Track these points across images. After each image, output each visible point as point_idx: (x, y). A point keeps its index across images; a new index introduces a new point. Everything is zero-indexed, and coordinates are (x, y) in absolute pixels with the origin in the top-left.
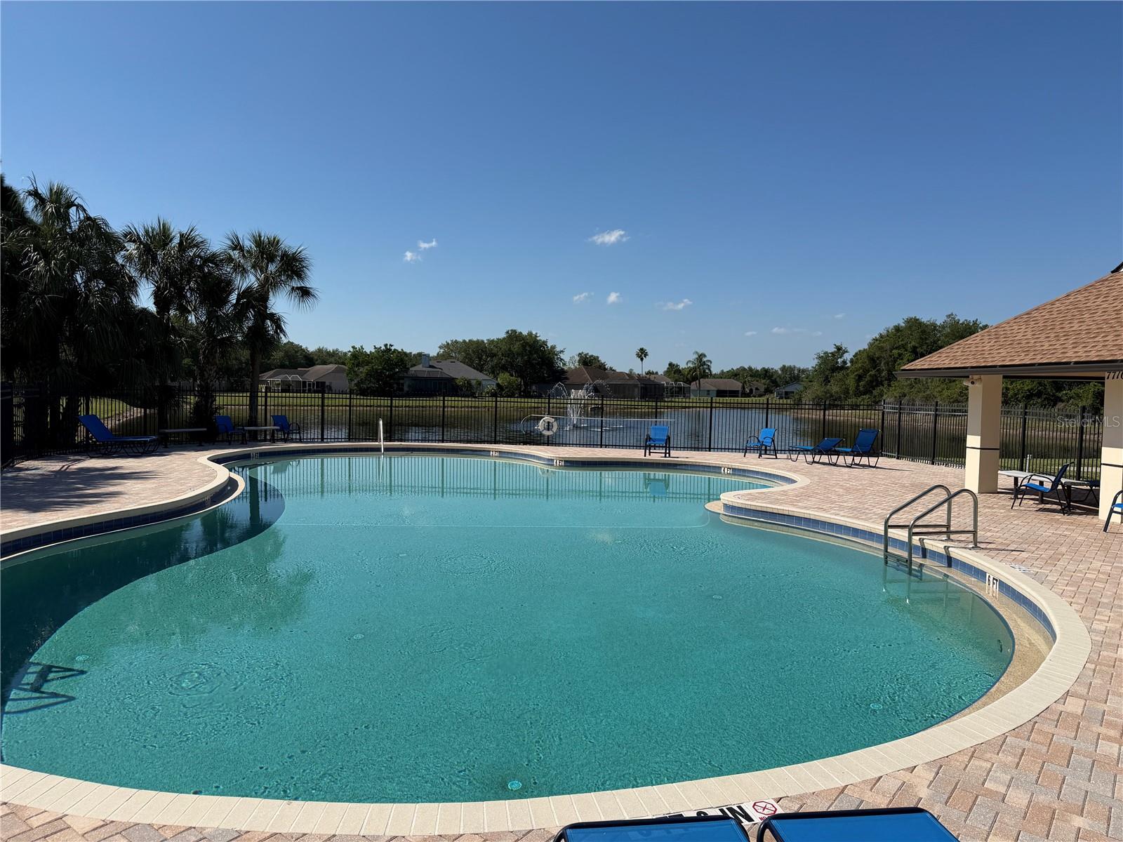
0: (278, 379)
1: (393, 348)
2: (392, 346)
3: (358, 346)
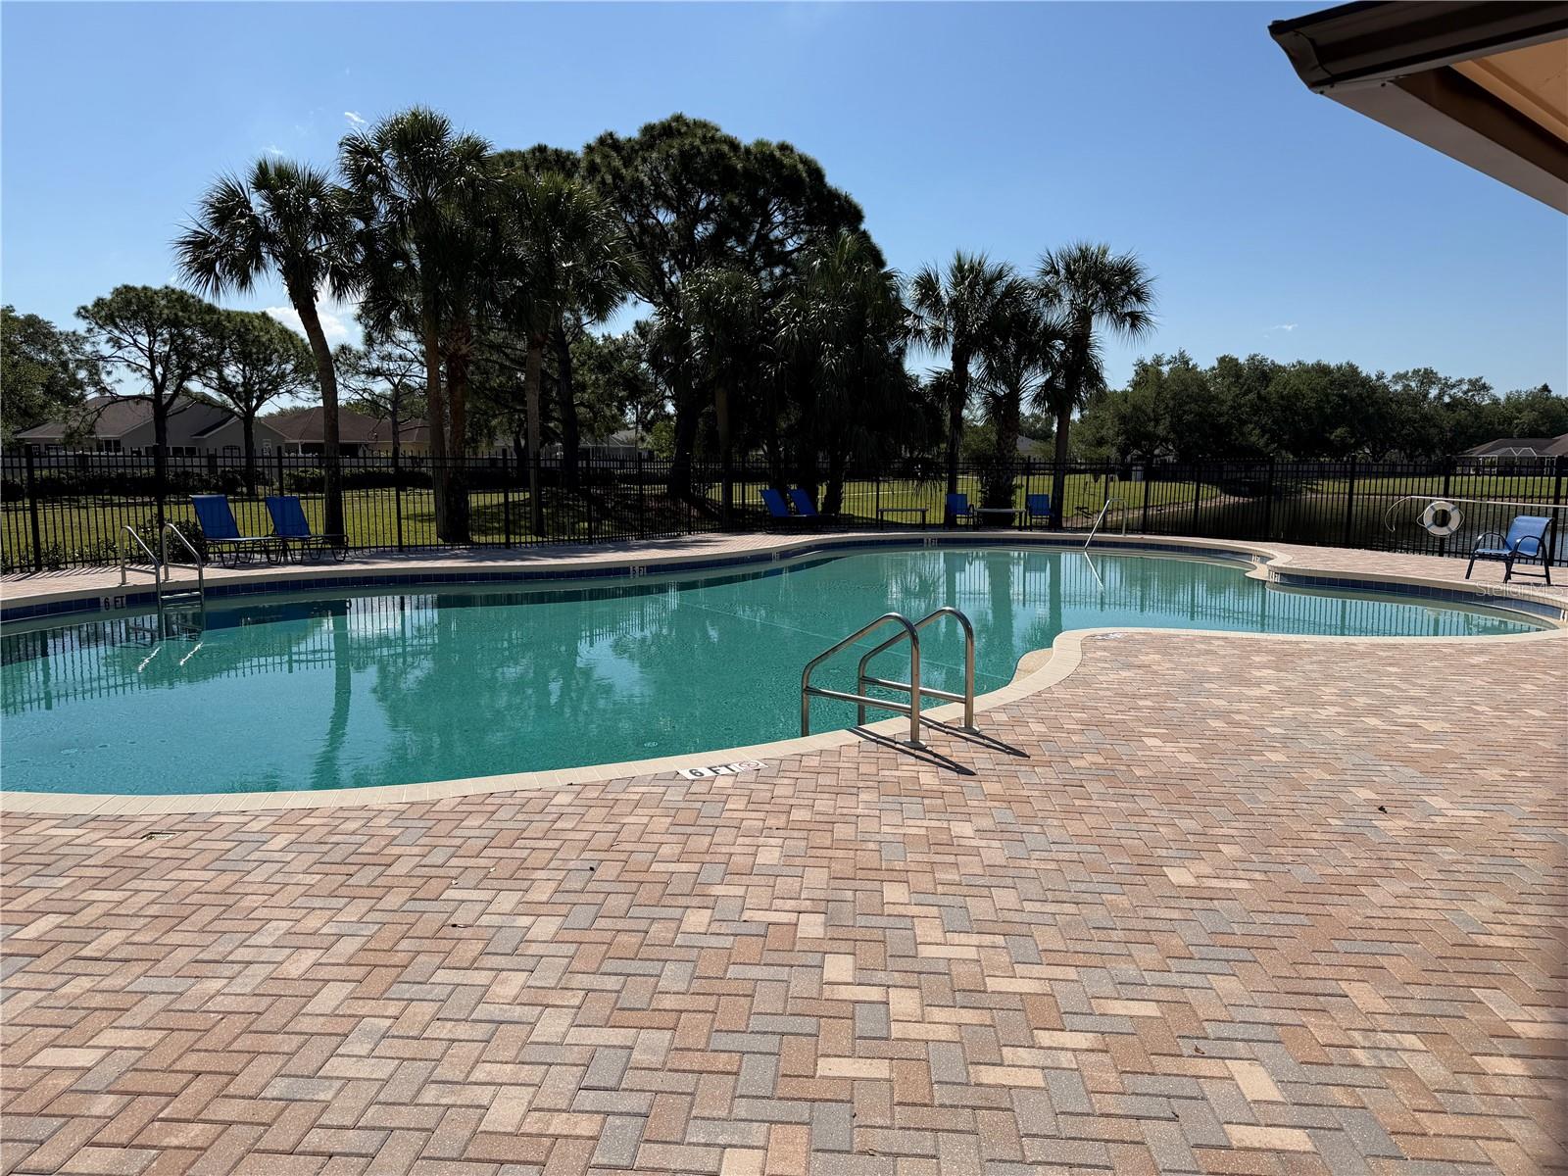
0: (1495, 455)
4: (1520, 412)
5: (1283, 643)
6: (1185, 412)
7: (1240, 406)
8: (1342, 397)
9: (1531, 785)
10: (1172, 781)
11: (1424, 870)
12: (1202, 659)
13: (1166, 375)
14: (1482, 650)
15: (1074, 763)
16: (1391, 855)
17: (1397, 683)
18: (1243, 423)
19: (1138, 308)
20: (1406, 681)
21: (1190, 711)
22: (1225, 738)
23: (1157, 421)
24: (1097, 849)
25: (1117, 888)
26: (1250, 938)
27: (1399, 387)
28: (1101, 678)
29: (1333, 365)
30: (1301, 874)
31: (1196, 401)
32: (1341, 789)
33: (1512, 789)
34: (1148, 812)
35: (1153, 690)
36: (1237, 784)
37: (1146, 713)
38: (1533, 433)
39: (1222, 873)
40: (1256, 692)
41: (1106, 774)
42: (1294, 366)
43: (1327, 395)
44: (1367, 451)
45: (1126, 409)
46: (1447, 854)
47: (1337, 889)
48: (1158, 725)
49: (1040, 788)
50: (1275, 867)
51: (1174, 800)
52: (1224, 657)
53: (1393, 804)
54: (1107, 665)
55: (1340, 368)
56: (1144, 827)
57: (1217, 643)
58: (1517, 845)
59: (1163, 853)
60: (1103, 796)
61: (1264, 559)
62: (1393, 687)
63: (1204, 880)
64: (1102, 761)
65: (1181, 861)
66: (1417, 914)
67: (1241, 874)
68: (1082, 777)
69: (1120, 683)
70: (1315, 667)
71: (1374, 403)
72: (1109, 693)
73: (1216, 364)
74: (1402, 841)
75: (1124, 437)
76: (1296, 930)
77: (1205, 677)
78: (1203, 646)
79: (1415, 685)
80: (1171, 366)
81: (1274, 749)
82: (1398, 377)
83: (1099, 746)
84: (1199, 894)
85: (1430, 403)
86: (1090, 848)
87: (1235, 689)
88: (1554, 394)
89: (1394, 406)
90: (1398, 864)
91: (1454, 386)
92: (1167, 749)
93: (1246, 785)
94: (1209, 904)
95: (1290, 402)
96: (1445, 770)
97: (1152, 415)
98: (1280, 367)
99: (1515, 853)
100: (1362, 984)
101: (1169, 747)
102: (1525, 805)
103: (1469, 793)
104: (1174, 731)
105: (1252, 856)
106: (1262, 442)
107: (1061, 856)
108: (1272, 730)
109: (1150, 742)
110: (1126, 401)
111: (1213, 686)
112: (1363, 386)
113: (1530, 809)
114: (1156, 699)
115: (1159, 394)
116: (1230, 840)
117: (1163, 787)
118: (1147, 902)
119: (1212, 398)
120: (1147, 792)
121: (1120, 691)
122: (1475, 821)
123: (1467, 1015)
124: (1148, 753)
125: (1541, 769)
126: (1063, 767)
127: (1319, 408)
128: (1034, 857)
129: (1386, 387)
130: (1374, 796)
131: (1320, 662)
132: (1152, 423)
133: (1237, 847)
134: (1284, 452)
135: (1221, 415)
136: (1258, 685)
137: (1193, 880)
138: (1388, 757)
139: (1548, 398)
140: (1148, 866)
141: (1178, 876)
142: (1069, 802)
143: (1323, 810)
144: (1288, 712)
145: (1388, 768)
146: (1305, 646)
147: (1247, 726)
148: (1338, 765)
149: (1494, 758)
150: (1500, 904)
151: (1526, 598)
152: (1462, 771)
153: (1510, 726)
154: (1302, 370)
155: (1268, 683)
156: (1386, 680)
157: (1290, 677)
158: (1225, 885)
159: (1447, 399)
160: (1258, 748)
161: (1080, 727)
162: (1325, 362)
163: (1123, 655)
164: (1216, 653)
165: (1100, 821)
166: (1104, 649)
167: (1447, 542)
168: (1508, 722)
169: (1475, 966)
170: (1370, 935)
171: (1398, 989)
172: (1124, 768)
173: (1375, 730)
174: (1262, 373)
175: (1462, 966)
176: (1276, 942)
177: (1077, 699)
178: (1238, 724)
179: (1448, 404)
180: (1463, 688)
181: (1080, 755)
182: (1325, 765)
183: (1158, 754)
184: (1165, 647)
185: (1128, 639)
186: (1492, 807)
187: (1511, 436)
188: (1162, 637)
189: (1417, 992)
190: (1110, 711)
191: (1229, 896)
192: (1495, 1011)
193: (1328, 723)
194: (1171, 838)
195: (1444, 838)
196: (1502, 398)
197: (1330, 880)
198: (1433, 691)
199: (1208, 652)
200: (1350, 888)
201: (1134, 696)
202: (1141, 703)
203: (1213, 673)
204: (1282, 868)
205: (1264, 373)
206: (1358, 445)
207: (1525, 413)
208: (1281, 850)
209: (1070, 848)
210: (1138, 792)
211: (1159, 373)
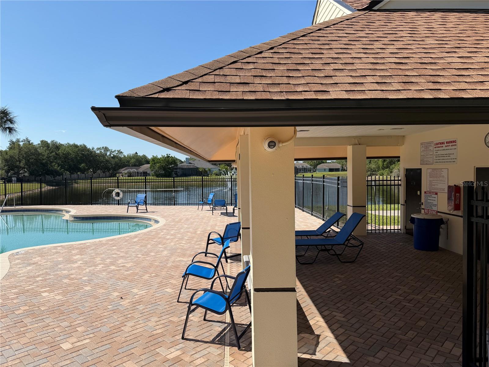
0: (126, 171)
1: (170, 156)
2: (170, 155)
3: (155, 156)
4: (131, 160)
5: (81, 244)
6: (30, 159)
7: (50, 157)
8: (83, 154)
9: (156, 278)
10: (55, 308)
11: (137, 315)
12: (55, 256)
13: (22, 146)
14: (136, 237)
15: (17, 313)
16: (127, 313)
17: (116, 252)
18: (52, 162)
19: (11, 126)
20: (118, 251)
21: (56, 278)
22: (70, 285)
23: (20, 162)
24: (34, 347)
25: (45, 360)
26: (94, 360)
27: (98, 152)
28: (20, 272)
29: (79, 144)
30: (105, 329)
31: (34, 155)
32: (109, 294)
33: (152, 281)
34: (49, 324)
35: (41, 273)
36: (77, 302)
37: (40, 283)
38: (135, 165)
39: (80, 339)
40: (76, 265)
41: (31, 314)
42: (66, 144)
43: (78, 154)
44: (91, 170)
45: (7, 157)
46: (141, 307)
47: (115, 331)
48: (46, 287)
49: (5, 328)
50: (96, 330)
51: (58, 316)
52: (63, 253)
53: (124, 295)
54: (20, 266)
55: (81, 146)
56: (50, 331)
57: (59, 248)
58: (157, 298)
59: (59, 339)
60: (32, 323)
61: (68, 212)
62: (116, 254)
63: (75, 344)
64: (28, 308)
65: (65, 340)
66: (138, 331)
67: (86, 337)
68: (21, 318)
69: (28, 273)
70: (92, 251)
71: (92, 156)
72: (24, 278)
73: (40, 143)
74: (129, 307)
75: (7, 167)
76: (107, 351)
77: (58, 263)
78: (55, 251)
79: (121, 252)
80: (23, 142)
81: (86, 286)
82: (98, 149)
83: (25, 302)
84: (75, 350)
85: (108, 156)
86: (31, 347)
87: (69, 266)
88: (138, 155)
89: (98, 157)
90: (129, 316)
91: (113, 152)
92: (51, 296)
93: (81, 302)
94: (78, 353)
95: (66, 156)
96: (135, 279)
97: (18, 159)
98: (62, 144)
99: (156, 301)
100: (129, 362)
101: (52, 295)
102: (156, 285)
103: (142, 285)
104: (52, 288)
105: (88, 328)
106: (59, 168)
107: (20, 355)
108: (84, 278)
109: (44, 294)
110: (7, 154)
111: (61, 266)
112: (89, 151)
113: (157, 286)
114: (42, 276)
115: (20, 152)
116: (80, 325)
117: (53, 312)
118: (57, 361)
119: (39, 154)
120: (48, 316)
121: (29, 276)
122: (145, 294)
123: (156, 359)
124: (44, 299)
125: (157, 272)
126: (13, 315)
127: (76, 158)
128: (9, 360)
129: (95, 152)
130: (119, 294)
131: (93, 249)
132: (18, 162)
133: (83, 327)
134: (66, 172)
135: (43, 160)
136: (76, 262)
137: (71, 345)
138: (119, 279)
139: (137, 156)
140: (54, 346)
141: (66, 346)
142: (18, 330)
143: (105, 304)
144: (87, 270)
145: (120, 283)
146: (88, 244)
147: (76, 279)
148: (106, 286)
149: (146, 271)
150: (156, 319)
151: (143, 217)
152: (139, 278)
153: (147, 260)
154: (69, 146)
155: (79, 261)
156: (113, 252)
157: (86, 257)
158: (82, 343)
159: (112, 156)
160: (81, 287)
161: (17, 296)
162: (76, 143)
163: (26, 260)
164: (59, 252)
165: (33, 334)
166: (18, 259)
167: (120, 201)
168: (147, 259)
169: (155, 342)
170: (127, 343)
171: (138, 359)
172: (37, 308)
173: (114, 270)
174: (57, 147)
175: (152, 343)
176: (102, 358)
177: (12, 284)
178: (72, 279)
179: (112, 157)
180: (133, 250)
181: (18, 308)
182: (102, 287)
183: (48, 299)
184: (41, 254)
185: (27, 253)
186: (148, 288)
187: (129, 166)
188: (39, 250)
189: (143, 357)
190: (26, 286)
191: (84, 347)
192: (162, 354)
193: (100, 271)
194: (60, 331)
195: (139, 302)
196: (126, 156)
197: (112, 328)
198: (126, 253)
199: (57, 253)
200: (118, 329)
201: (34, 277)
202: (38, 279)
203: (60, 261)
204: (98, 329)
205: (57, 146)
206: (89, 169)
207: (132, 160)
208: (96, 323)
209: (23, 350)
210: (44, 317)
211: (19, 145)
